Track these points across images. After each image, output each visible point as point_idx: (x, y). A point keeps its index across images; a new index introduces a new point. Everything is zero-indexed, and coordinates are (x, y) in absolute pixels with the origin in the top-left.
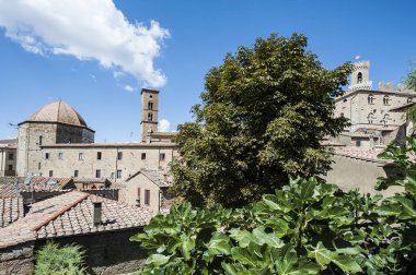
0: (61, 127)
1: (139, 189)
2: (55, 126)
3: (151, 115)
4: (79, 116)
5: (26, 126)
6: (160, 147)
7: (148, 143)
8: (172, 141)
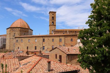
0: (21, 29)
1: (56, 55)
2: (19, 29)
3: (53, 22)
4: (27, 24)
5: (9, 29)
6: (59, 36)
7: (53, 34)
8: (64, 33)
